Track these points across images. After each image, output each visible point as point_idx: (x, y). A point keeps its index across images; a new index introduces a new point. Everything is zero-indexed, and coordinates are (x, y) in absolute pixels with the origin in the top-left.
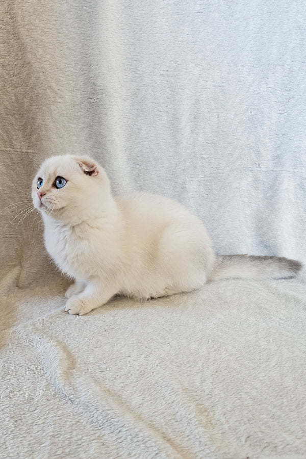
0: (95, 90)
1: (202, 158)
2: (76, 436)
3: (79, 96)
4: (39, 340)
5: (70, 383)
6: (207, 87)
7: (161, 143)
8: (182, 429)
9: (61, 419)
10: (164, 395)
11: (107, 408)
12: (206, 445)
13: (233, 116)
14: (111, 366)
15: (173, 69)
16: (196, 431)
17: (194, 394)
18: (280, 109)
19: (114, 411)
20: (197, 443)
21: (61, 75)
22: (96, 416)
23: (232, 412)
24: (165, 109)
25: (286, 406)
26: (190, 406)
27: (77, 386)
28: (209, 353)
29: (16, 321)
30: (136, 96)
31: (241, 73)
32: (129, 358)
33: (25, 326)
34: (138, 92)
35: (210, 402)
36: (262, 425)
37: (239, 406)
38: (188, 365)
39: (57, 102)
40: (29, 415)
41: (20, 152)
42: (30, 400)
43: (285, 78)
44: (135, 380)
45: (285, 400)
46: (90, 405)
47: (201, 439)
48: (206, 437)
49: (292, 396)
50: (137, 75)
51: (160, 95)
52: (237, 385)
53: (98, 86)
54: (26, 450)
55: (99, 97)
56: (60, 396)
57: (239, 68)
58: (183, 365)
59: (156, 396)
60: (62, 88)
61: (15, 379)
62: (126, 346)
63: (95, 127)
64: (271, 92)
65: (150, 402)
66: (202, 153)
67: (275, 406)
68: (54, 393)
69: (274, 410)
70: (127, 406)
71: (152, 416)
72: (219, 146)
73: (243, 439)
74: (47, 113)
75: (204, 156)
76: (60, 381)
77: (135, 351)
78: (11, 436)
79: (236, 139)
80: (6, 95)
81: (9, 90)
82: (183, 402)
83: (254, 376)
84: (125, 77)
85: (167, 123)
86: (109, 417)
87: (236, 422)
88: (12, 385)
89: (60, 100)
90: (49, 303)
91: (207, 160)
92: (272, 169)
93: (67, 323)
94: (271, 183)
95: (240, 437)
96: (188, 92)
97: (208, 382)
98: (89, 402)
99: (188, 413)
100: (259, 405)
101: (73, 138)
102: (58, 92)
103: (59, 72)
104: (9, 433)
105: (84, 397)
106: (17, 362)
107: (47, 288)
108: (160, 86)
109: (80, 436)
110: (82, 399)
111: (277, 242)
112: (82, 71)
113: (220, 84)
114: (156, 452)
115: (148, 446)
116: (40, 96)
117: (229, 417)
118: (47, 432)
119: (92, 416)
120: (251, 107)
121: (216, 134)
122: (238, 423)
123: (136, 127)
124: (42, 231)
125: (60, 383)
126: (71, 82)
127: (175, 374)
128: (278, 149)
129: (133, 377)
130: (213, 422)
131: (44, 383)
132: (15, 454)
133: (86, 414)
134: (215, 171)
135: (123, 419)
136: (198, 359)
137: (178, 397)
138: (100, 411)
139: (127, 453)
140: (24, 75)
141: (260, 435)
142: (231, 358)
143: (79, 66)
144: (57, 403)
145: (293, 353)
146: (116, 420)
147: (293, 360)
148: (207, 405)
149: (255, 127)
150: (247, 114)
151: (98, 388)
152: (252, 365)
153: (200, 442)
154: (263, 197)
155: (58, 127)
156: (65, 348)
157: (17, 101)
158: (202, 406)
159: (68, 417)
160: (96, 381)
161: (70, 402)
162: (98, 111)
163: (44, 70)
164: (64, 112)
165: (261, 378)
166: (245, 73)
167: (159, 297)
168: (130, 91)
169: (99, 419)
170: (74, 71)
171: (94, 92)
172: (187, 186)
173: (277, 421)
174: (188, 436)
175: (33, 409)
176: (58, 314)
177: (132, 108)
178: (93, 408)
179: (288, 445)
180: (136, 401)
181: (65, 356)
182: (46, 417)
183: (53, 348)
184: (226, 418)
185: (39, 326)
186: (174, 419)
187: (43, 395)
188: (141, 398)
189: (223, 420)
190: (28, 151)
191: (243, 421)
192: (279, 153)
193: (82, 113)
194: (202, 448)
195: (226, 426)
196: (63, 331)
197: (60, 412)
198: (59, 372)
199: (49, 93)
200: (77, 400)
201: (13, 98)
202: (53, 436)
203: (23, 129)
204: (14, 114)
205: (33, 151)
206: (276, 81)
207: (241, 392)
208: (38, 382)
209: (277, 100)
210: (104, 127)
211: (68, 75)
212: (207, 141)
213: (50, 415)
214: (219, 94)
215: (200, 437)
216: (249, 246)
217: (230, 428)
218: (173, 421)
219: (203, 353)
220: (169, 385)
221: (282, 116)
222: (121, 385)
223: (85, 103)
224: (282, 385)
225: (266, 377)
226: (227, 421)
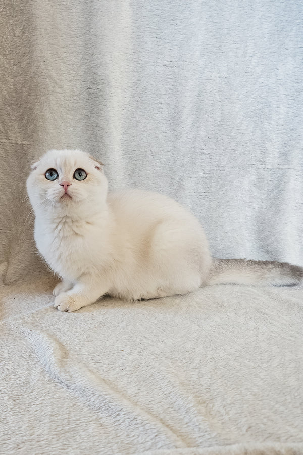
0: (96, 80)
1: (203, 153)
2: (74, 417)
3: (79, 87)
4: (30, 332)
5: (65, 370)
6: (212, 78)
7: (160, 137)
8: (180, 417)
9: (58, 401)
10: (160, 387)
11: (104, 393)
12: (206, 432)
13: (238, 110)
14: (105, 358)
15: (177, 59)
16: (195, 419)
17: (192, 387)
18: (290, 103)
19: (111, 396)
20: (196, 429)
21: (62, 64)
22: (93, 400)
23: (232, 405)
24: (167, 101)
25: (290, 403)
26: (188, 397)
27: (72, 373)
28: (206, 353)
29: (4, 315)
30: (136, 87)
31: (249, 63)
32: (122, 353)
33: (15, 319)
34: (139, 82)
35: (209, 395)
36: (264, 418)
37: (240, 400)
38: (184, 362)
39: (56, 92)
40: (26, 396)
41: (15, 143)
42: (26, 383)
43: (296, 70)
44: (130, 372)
45: (288, 398)
46: (86, 390)
47: (200, 426)
48: (206, 424)
49: (296, 394)
50: (139, 65)
51: (162, 86)
52: (237, 382)
53: (99, 76)
54: (27, 425)
55: (100, 87)
56: (55, 381)
57: (247, 58)
58: (179, 361)
59: (153, 387)
60: (62, 77)
61: (10, 365)
62: (119, 342)
63: (92, 119)
64: (280, 85)
65: (146, 392)
66: (203, 148)
67: (277, 403)
68: (49, 378)
69: (277, 406)
70: (123, 394)
71: (149, 405)
72: (221, 141)
73: (244, 429)
74: (45, 103)
75: (205, 151)
76: (56, 368)
77: (128, 346)
78: (11, 412)
79: (240, 133)
80: (5, 84)
81: (9, 79)
82: (181, 393)
83: (255, 375)
84: (127, 67)
85: (167, 116)
86: (106, 401)
87: (236, 414)
88: (7, 369)
89: (59, 90)
90: (36, 300)
91: (208, 156)
92: (278, 166)
93: (56, 318)
94: (276, 182)
95: (240, 428)
96: (192, 84)
97: (205, 377)
98: (85, 387)
99: (186, 403)
100: (261, 400)
101: (69, 130)
102: (58, 81)
103: (60, 61)
104: (9, 410)
105: (80, 382)
106: (11, 350)
107: (33, 286)
108: (162, 76)
109: (79, 417)
110: (78, 384)
111: (280, 246)
112: (84, 60)
113: (226, 76)
114: (156, 434)
115: (147, 428)
116: (39, 85)
117: (229, 409)
118: (45, 411)
119: (88, 400)
120: (258, 100)
121: (219, 128)
122: (238, 414)
123: (134, 119)
124: (32, 226)
125: (56, 369)
126: (71, 72)
127: (172, 369)
128: (285, 145)
129: (127, 369)
130: (212, 413)
131: (38, 370)
132: (17, 428)
133: (83, 398)
134: (215, 168)
135: (121, 404)
136: (195, 357)
137: (175, 389)
138: (98, 396)
139: (126, 434)
140: (24, 64)
141: (262, 426)
142: (230, 357)
143: (81, 56)
144: (53, 388)
145: (297, 356)
146: (114, 404)
147: (296, 362)
148: (206, 397)
149: (261, 121)
150: (253, 108)
151: (93, 376)
152: (252, 364)
153: (200, 428)
154: (267, 197)
155: (56, 118)
156: (56, 340)
157: (16, 90)
158: (200, 398)
159: (65, 400)
160: (90, 370)
161: (66, 387)
162: (98, 102)
163: (45, 59)
164: (63, 103)
165: (262, 377)
166: (254, 64)
167: (150, 299)
168: (130, 82)
169: (96, 403)
170: (76, 61)
171: (95, 82)
172: (184, 183)
173: (281, 415)
174: (187, 423)
175: (30, 391)
176: (48, 310)
177: (132, 99)
178: (89, 393)
179: (291, 436)
180: (132, 390)
181: (57, 347)
182: (43, 398)
183: (45, 339)
184: (225, 410)
185: (29, 320)
186: (172, 408)
187: (39, 380)
188: (137, 388)
189: (223, 411)
190: (23, 142)
191: (244, 414)
192: (286, 149)
193: (80, 104)
194: (202, 434)
195: (226, 417)
196: (53, 326)
197: (57, 395)
198: (53, 359)
199: (49, 83)
200: (73, 385)
201: (12, 87)
202: (52, 415)
203: (19, 120)
204: (11, 104)
205: (29, 143)
206: (287, 73)
207: (241, 388)
208: (32, 368)
209: (286, 93)
210: (102, 118)
211: (69, 65)
212: (209, 136)
213: (48, 398)
214: (223, 86)
215: (200, 424)
216: (248, 250)
217: (230, 419)
218: (171, 409)
219: (200, 352)
220: (165, 378)
221: (291, 110)
222: (116, 376)
223: (84, 93)
224: (284, 384)
225: (267, 376)
226: (227, 413)
